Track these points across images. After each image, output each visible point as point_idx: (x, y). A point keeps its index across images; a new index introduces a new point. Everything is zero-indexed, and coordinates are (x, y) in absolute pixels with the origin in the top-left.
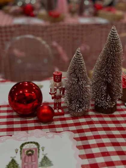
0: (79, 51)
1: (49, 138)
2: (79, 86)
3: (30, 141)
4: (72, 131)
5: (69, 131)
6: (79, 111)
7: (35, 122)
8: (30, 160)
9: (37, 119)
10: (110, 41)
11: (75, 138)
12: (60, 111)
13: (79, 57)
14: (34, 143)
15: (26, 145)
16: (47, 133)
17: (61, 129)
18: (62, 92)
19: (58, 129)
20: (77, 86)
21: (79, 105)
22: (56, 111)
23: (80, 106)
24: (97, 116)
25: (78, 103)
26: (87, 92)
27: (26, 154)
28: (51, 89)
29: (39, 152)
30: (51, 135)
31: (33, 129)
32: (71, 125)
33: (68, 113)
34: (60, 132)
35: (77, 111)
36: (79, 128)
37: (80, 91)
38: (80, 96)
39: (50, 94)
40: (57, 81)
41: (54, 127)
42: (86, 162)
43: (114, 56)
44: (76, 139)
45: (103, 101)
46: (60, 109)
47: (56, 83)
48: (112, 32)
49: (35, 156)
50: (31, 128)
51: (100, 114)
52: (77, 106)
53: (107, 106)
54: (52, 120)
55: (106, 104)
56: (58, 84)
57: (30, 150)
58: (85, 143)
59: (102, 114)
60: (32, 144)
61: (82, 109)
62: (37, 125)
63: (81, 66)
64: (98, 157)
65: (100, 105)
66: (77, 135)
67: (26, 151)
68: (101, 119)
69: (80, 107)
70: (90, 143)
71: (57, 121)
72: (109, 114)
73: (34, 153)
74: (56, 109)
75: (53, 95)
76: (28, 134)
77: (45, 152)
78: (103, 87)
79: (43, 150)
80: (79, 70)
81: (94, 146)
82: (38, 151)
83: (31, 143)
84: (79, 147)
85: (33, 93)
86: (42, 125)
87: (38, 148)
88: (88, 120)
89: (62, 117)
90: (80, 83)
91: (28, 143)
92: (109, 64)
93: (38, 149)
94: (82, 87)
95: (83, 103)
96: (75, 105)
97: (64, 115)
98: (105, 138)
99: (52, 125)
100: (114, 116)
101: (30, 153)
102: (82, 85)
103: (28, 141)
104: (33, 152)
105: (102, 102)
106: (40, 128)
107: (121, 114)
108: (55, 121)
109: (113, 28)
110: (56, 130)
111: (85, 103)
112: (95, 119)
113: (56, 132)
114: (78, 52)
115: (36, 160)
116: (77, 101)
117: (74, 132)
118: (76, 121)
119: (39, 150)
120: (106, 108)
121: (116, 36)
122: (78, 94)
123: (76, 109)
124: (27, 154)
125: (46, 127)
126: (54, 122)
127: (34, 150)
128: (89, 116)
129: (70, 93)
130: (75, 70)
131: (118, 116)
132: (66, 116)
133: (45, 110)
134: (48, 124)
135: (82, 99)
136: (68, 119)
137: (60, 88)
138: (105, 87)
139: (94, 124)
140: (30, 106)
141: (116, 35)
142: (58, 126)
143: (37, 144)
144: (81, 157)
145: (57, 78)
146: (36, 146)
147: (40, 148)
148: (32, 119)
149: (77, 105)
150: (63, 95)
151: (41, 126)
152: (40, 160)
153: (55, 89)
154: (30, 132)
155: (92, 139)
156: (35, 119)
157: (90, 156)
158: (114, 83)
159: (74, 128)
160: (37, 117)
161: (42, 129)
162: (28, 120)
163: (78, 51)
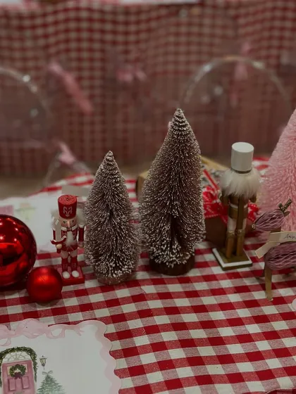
0: (110, 158)
1: (55, 338)
2: (114, 227)
3: (15, 346)
4: (101, 319)
5: (96, 319)
6: (114, 275)
7: (22, 301)
8: (19, 386)
9: (27, 295)
10: (173, 137)
11: (106, 335)
12: (76, 274)
13: (111, 170)
14: (25, 349)
15: (8, 356)
16: (49, 326)
17: (79, 316)
18: (78, 237)
19: (72, 317)
20: (109, 226)
21: (115, 263)
22: (66, 275)
23: (116, 265)
24: (155, 282)
25: (112, 260)
26: (130, 236)
27: (9, 374)
28: (54, 232)
29: (35, 369)
30: (57, 330)
31: (20, 319)
32: (99, 305)
33: (92, 277)
34: (75, 323)
35: (112, 275)
36: (115, 311)
37: (117, 237)
38: (117, 247)
39: (53, 242)
40: (67, 216)
41: (64, 311)
42: (129, 383)
43: (181, 167)
44: (109, 336)
45: (164, 251)
46: (76, 269)
47: (65, 220)
48: (177, 121)
49: (28, 377)
50: (16, 318)
51: (159, 277)
52: (111, 266)
53: (175, 261)
54: (59, 296)
55: (170, 258)
56: (68, 222)
57: (18, 366)
58: (127, 343)
59: (164, 276)
60: (20, 353)
61: (121, 270)
62: (28, 308)
63: (116, 187)
64: (152, 371)
65: (158, 259)
66: (112, 328)
67: (9, 368)
68: (161, 289)
69: (117, 268)
70: (138, 344)
71: (70, 297)
72: (179, 276)
73: (26, 371)
74: (66, 270)
75: (59, 246)
76: (10, 329)
77: (47, 369)
78: (163, 226)
79: (43, 365)
80: (114, 196)
81: (144, 349)
82: (33, 366)
83: (19, 349)
84: (114, 354)
85: (15, 240)
86: (38, 309)
87: (34, 359)
88: (135, 291)
89: (80, 287)
90: (116, 221)
91: (13, 350)
92: (173, 182)
93: (33, 363)
94: (120, 228)
95: (123, 260)
96: (107, 264)
97: (84, 283)
98: (167, 331)
99: (59, 306)
100: (188, 280)
101: (18, 371)
102: (119, 224)
103: (11, 347)
104: (22, 369)
105: (163, 255)
106: (35, 315)
107: (204, 274)
108: (65, 298)
109: (177, 113)
110: (67, 318)
111: (127, 259)
112: (149, 289)
113: (69, 323)
114: (108, 160)
115: (31, 386)
116: (110, 257)
117: (106, 320)
118: (111, 295)
119: (35, 364)
120: (171, 266)
121: (185, 129)
122: (113, 241)
123: (108, 271)
124: (12, 375)
125: (46, 314)
126: (64, 300)
127: (25, 366)
128: (136, 283)
129: (94, 240)
130: (104, 195)
131: (198, 279)
132: (89, 284)
133: (44, 278)
134: (51, 306)
135: (121, 251)
136: (93, 291)
137: (74, 228)
138: (167, 224)
139: (146, 300)
140: (10, 269)
141: (184, 126)
142: (73, 309)
143: (30, 351)
144: (120, 373)
145: (68, 210)
146: (28, 357)
147: (38, 361)
148: (16, 296)
149: (111, 264)
150: (81, 243)
151: (37, 311)
152: (38, 385)
153: (64, 232)
154: (13, 325)
155: (141, 334)
156: (23, 296)
157: (137, 371)
158: (186, 217)
159: (105, 312)
160: (25, 290)
161: (40, 317)
162: (7, 298)
163: (108, 158)
